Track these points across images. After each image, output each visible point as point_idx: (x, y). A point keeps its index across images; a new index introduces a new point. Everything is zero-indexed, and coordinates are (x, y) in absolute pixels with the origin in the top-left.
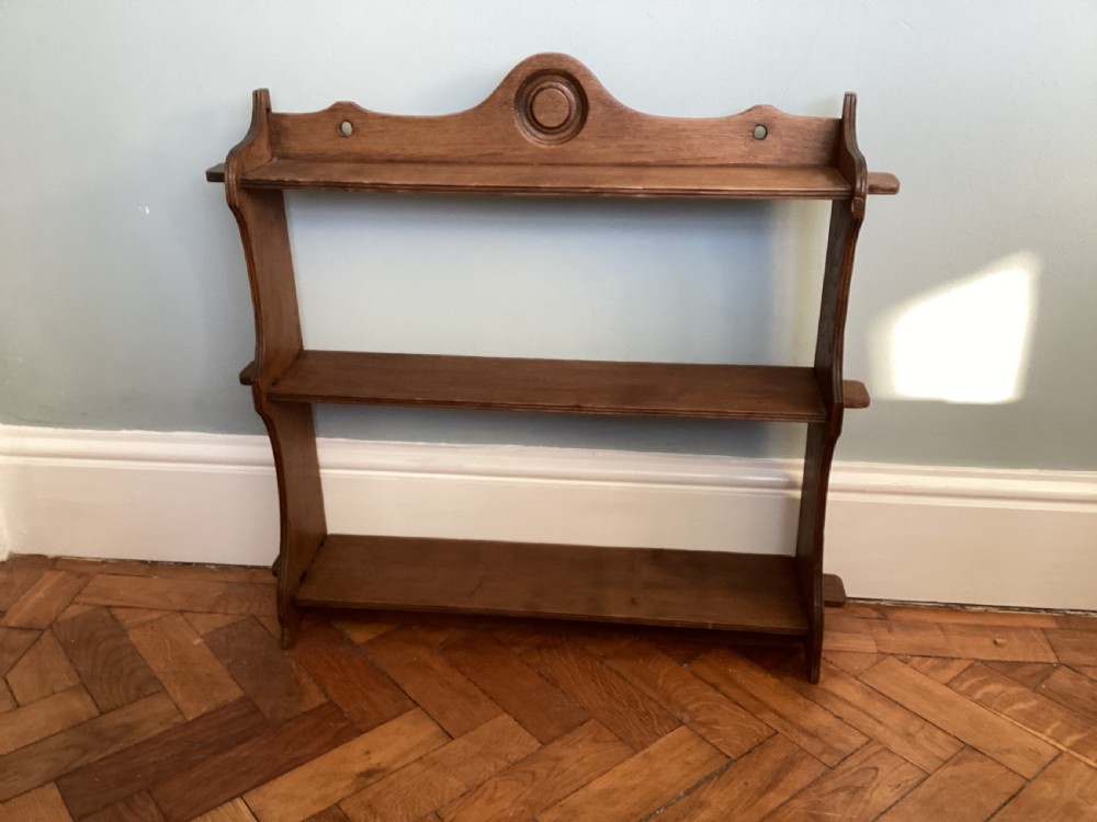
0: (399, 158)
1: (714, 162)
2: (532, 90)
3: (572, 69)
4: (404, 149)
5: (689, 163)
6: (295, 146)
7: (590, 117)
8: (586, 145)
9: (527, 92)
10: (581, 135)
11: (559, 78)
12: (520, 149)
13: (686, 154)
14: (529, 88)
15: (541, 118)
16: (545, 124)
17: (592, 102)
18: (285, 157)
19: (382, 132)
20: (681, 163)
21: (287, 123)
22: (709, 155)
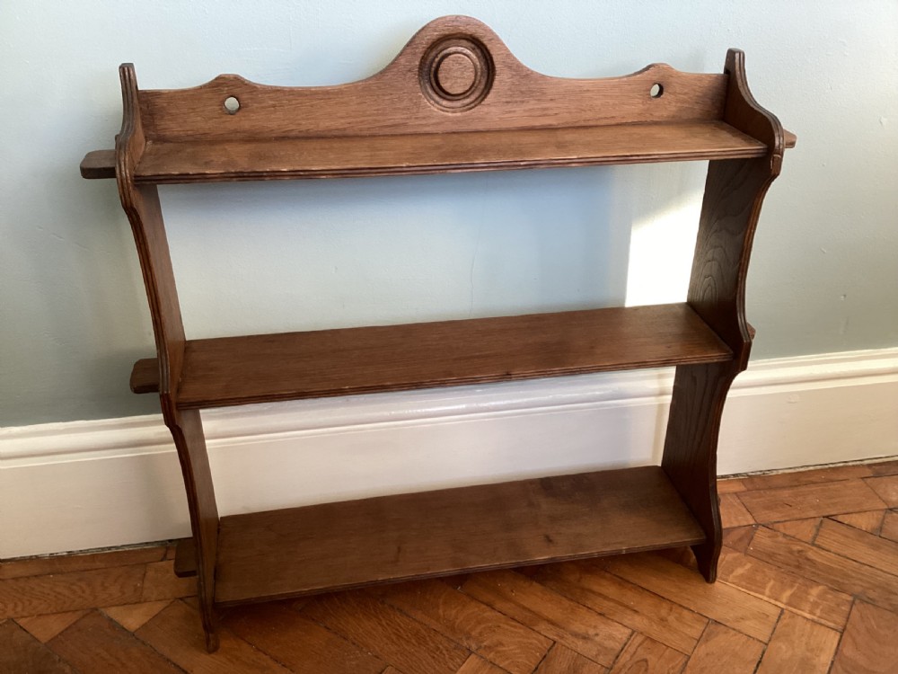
0: (293, 134)
1: (613, 122)
2: (436, 56)
3: (479, 33)
4: (300, 124)
5: (591, 123)
6: (172, 127)
7: (496, 83)
8: (493, 112)
9: (430, 58)
10: (487, 100)
11: (464, 42)
12: (424, 118)
13: (589, 115)
14: (433, 53)
15: (446, 85)
16: (450, 91)
17: (498, 66)
18: (161, 139)
19: (274, 106)
20: (583, 124)
21: (160, 102)
22: (609, 115)
